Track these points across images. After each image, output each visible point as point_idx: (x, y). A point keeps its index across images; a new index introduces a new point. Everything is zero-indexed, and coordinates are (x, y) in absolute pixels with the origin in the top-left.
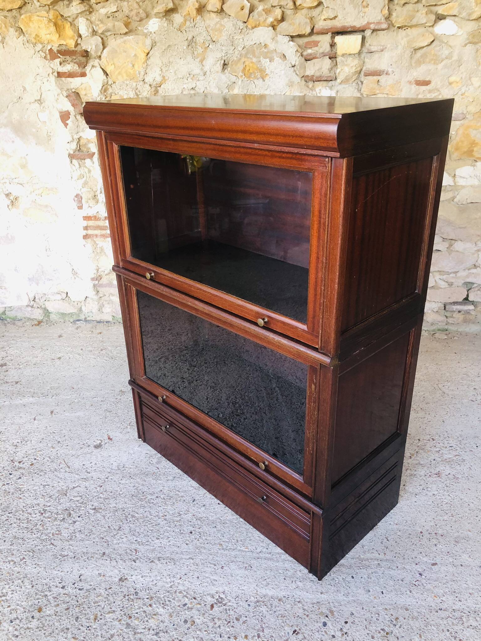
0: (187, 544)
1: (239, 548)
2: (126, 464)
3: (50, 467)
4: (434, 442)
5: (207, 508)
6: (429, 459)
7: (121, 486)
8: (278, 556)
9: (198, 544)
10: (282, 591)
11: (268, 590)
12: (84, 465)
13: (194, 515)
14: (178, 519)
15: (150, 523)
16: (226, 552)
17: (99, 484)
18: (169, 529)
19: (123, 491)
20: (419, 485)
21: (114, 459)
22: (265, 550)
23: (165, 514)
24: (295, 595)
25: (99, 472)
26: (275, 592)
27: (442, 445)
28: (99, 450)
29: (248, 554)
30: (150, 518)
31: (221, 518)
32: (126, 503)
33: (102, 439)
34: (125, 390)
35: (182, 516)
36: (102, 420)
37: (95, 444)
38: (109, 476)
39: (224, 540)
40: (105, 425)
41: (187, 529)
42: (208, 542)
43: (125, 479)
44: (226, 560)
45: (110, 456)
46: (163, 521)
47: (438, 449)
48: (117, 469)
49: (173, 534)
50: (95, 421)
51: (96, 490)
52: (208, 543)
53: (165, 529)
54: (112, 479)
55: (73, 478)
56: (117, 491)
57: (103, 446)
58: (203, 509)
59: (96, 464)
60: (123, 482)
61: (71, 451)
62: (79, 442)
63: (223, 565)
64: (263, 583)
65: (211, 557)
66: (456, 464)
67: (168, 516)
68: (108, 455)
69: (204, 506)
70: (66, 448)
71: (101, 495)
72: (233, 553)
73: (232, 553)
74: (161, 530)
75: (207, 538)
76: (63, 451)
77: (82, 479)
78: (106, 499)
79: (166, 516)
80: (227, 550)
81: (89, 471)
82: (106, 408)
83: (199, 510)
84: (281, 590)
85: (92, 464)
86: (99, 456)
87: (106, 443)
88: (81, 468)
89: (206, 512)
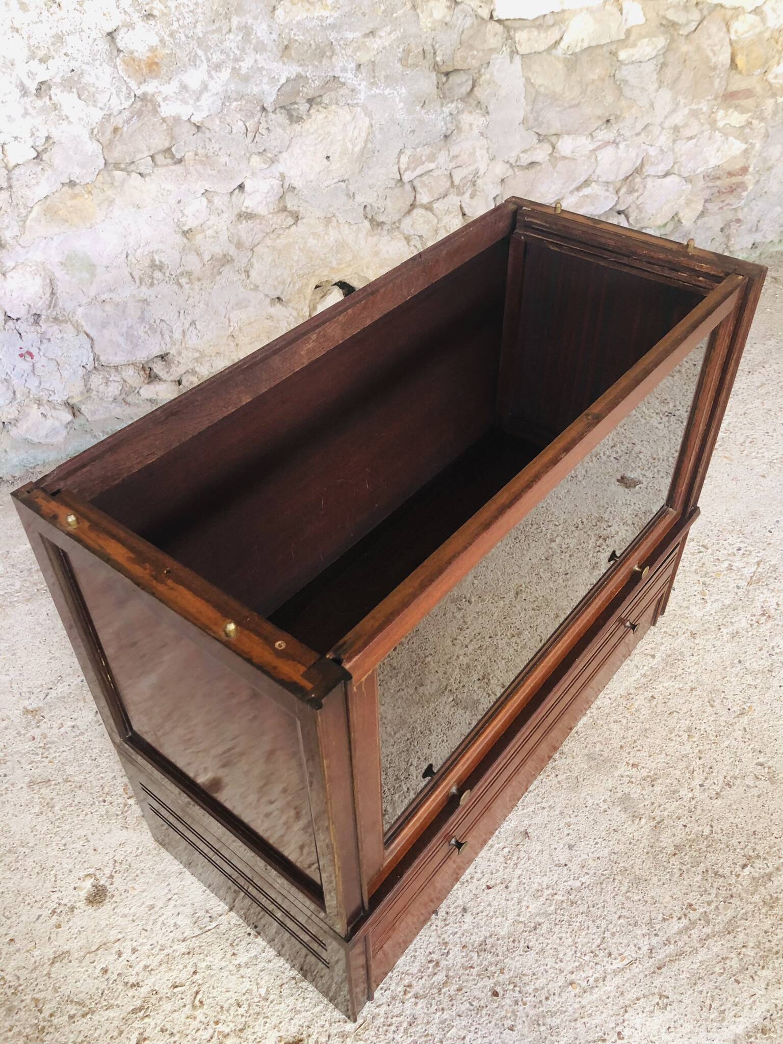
0: (511, 1029)
1: (610, 968)
2: (208, 906)
3: (15, 1030)
4: (710, 551)
5: (475, 911)
6: (730, 588)
7: (248, 972)
8: (685, 937)
9: (532, 1012)
10: (754, 1011)
11: (733, 1027)
12: (105, 971)
13: (464, 947)
14: (440, 977)
15: (393, 1028)
16: (597, 994)
17: (188, 1000)
18: (446, 1015)
19: (262, 983)
20: (757, 649)
21: (169, 911)
22: (654, 941)
23: (406, 982)
24: (777, 1002)
25: (163, 968)
26: (745, 1020)
27: (726, 552)
28: (107, 907)
29: (636, 968)
30: (382, 1013)
31: (521, 919)
32: (298, 1012)
33: (91, 871)
34: (35, 706)
35: (443, 963)
36: (43, 817)
37: (83, 894)
38: (195, 965)
39: (570, 968)
40: (67, 827)
41: (480, 989)
42: (544, 993)
43: (240, 949)
44: (611, 1013)
45: (152, 907)
46: (416, 1004)
47: (726, 564)
48: (197, 932)
49: (463, 1023)
50: (28, 830)
51: (195, 1024)
52: (547, 999)
53: (437, 1021)
54: (209, 967)
55: (107, 1025)
56: (248, 991)
57: (111, 889)
58: (468, 918)
59: (134, 951)
60: (242, 959)
61: (36, 953)
62: (36, 912)
63: (618, 1029)
64: (712, 1017)
65: (579, 1024)
66: (771, 580)
67: (414, 983)
68: (144, 909)
69: (465, 910)
70: (12, 949)
71: (221, 1028)
72: (610, 987)
73: (608, 988)
74: (433, 1029)
75: (537, 986)
76: (13, 963)
77: (134, 1011)
78: (241, 1030)
79: (410, 986)
80: (592, 988)
81: (132, 980)
82: (27, 779)
83: (465, 927)
84: (751, 1009)
85: (124, 956)
86: (123, 922)
87: (112, 877)
88: (104, 986)
89: (482, 923)
